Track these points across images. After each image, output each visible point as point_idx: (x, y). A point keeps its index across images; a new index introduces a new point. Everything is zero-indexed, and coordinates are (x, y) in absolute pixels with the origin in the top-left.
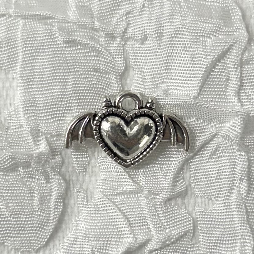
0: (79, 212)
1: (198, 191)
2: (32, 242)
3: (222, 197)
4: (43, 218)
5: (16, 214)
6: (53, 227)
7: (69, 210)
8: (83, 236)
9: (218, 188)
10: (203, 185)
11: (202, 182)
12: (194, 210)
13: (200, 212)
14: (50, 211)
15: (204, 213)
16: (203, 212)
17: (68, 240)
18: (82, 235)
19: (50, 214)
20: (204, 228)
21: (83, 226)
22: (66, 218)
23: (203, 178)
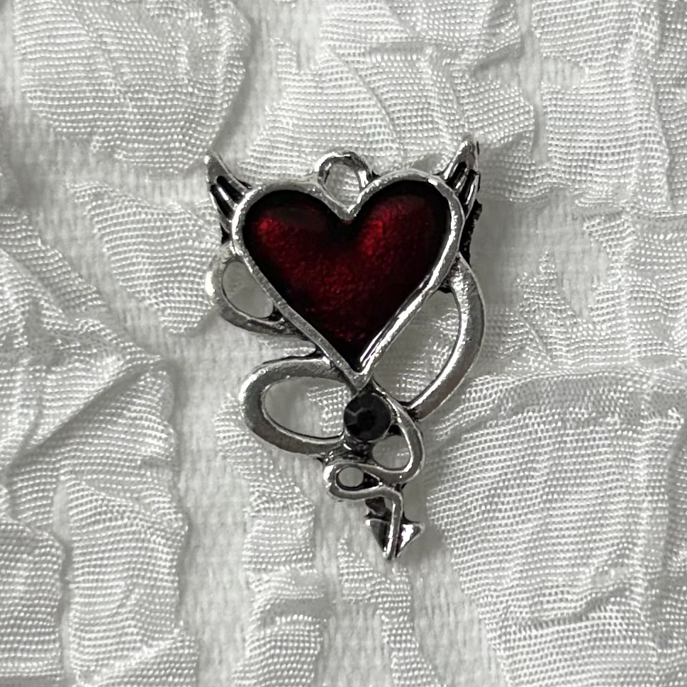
0: (280, 91)
1: (549, 47)
2: (174, 153)
3: (601, 59)
4: (200, 101)
5: (137, 92)
6: (221, 121)
7: (258, 86)
8: (287, 143)
9: (593, 39)
10: (561, 31)
11: (559, 25)
12: (540, 88)
13: (553, 93)
14: (215, 85)
15: (560, 96)
16: (557, 93)
17: (255, 151)
18: (286, 140)
19: (214, 92)
20: (560, 127)
21: (287, 121)
22: (251, 103)
23: (561, 17)
